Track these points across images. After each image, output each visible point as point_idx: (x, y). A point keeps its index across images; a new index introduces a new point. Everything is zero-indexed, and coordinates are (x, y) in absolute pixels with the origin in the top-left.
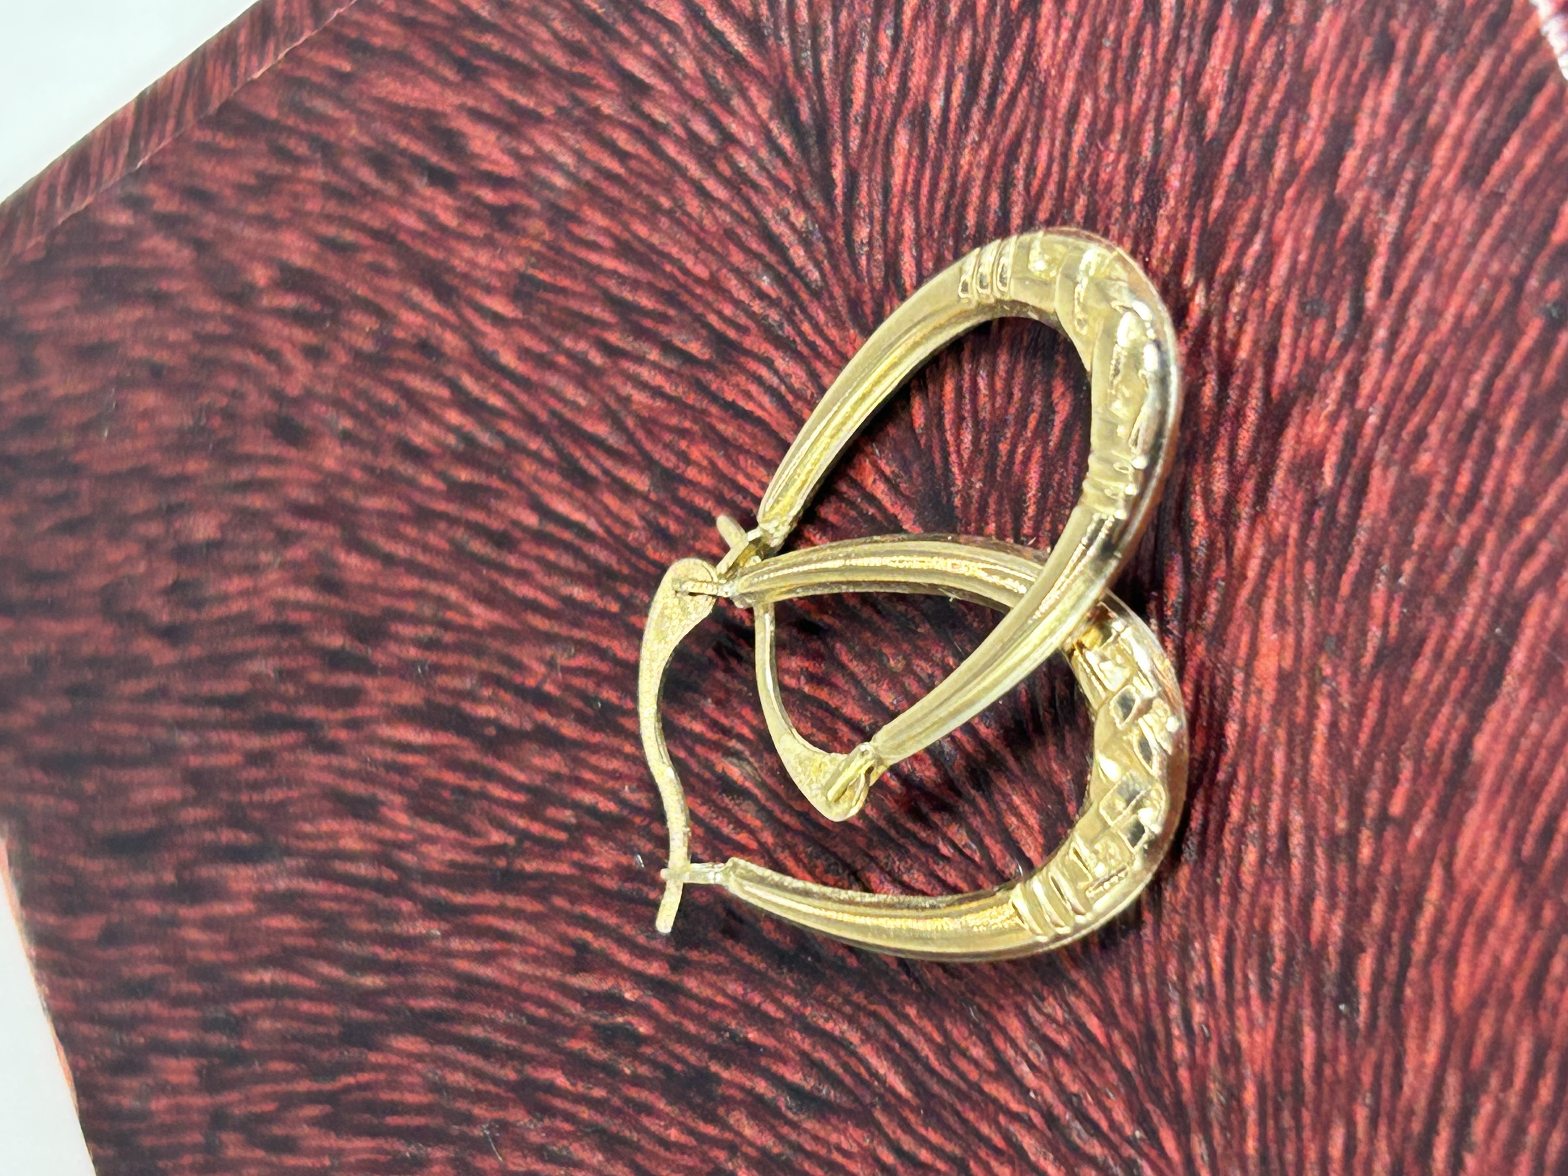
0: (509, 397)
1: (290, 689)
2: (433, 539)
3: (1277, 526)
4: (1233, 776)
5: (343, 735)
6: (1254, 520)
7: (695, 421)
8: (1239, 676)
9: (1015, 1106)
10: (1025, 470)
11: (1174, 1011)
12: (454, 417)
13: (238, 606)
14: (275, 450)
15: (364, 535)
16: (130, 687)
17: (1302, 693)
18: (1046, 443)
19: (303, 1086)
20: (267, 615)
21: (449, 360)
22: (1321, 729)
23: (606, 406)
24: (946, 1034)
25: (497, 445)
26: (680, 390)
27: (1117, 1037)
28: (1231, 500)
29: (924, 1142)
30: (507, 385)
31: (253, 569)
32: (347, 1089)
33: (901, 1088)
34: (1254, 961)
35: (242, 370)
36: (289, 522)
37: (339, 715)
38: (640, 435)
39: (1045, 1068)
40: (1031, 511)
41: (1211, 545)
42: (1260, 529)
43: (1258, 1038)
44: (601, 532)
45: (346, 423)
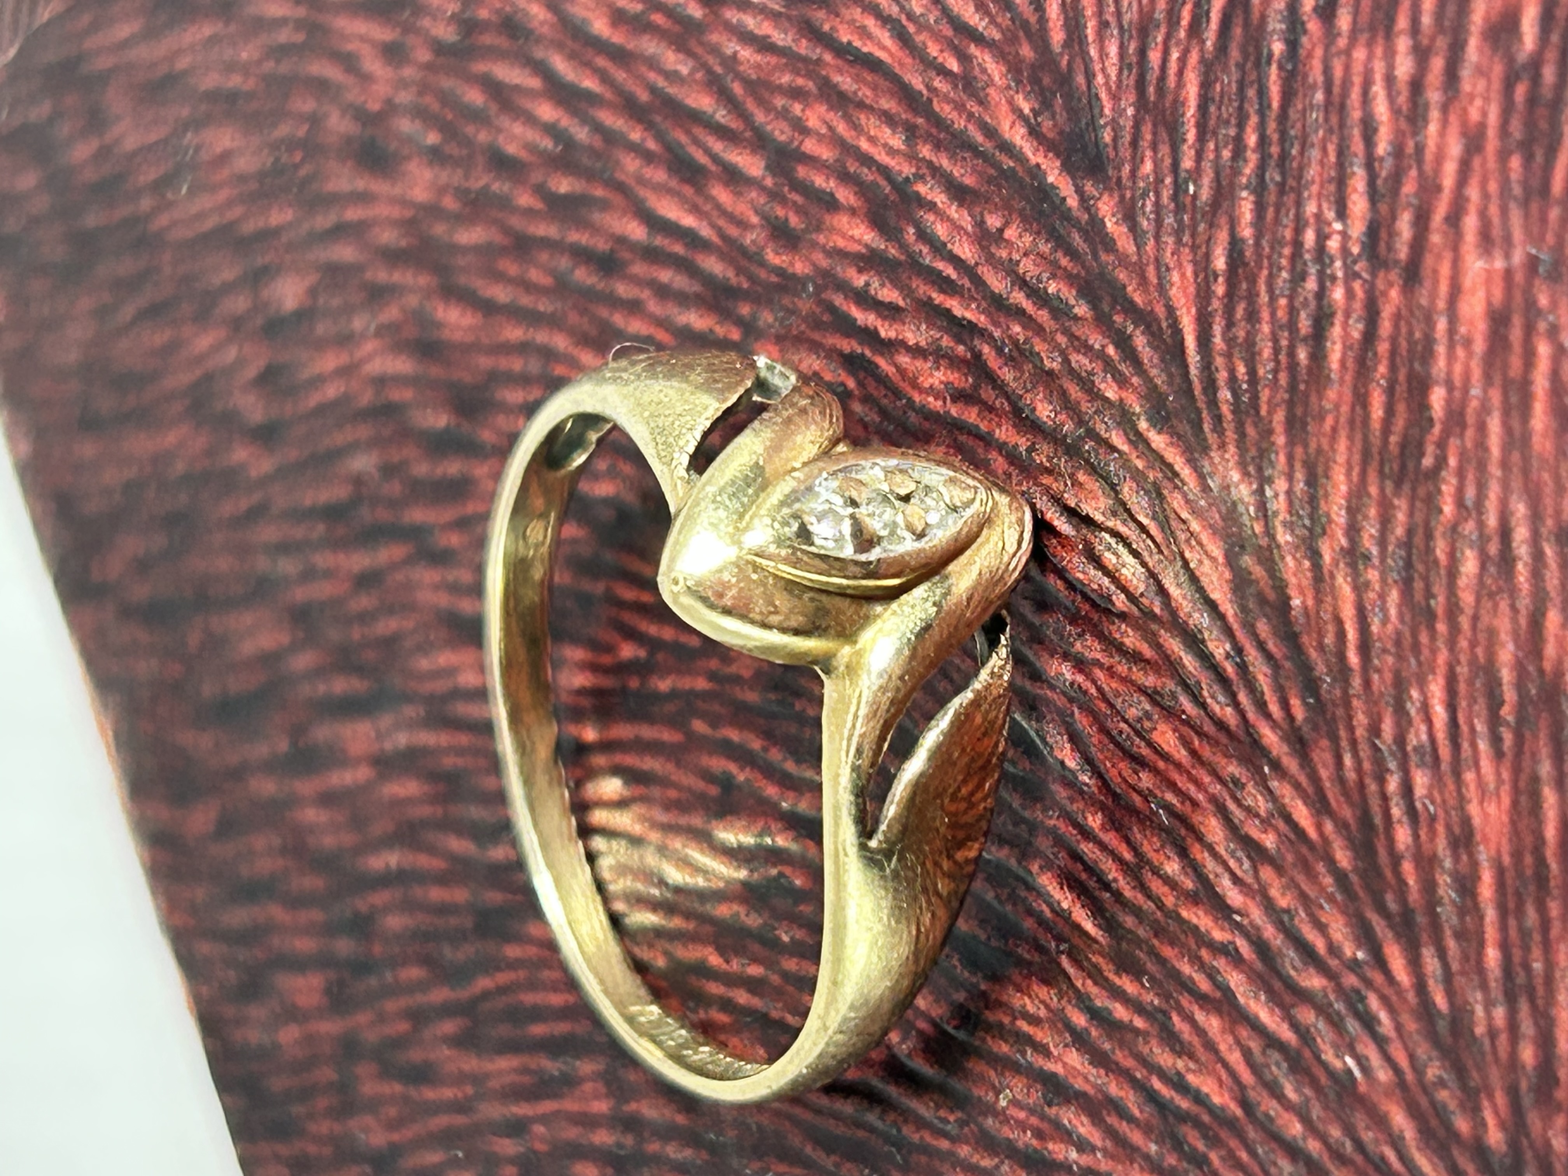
0: (604, 78)
1: (394, 488)
2: (535, 275)
3: (1474, 115)
4: (1441, 462)
5: (454, 540)
6: (1445, 109)
7: (809, 75)
8: (1442, 324)
9: (1218, 935)
10: (1180, 83)
11: (1393, 784)
12: (547, 112)
13: (332, 391)
14: (361, 184)
15: (462, 280)
16: (228, 508)
17: (1516, 334)
18: (1203, 42)
19: (440, 995)
20: (366, 398)
21: (539, 40)
22: (1541, 382)
23: (709, 71)
24: (1134, 849)
25: (598, 142)
26: (789, 38)
27: (1329, 827)
28: (1417, 85)
29: (1118, 994)
30: (601, 62)
31: (346, 340)
32: (486, 995)
33: (1089, 926)
34: (1481, 707)
35: (321, 87)
36: (381, 275)
37: (448, 514)
38: (750, 105)
39: (1249, 879)
40: (1191, 135)
41: (1398, 152)
42: (1453, 118)
43: (1492, 809)
44: (715, 239)
45: (432, 138)
